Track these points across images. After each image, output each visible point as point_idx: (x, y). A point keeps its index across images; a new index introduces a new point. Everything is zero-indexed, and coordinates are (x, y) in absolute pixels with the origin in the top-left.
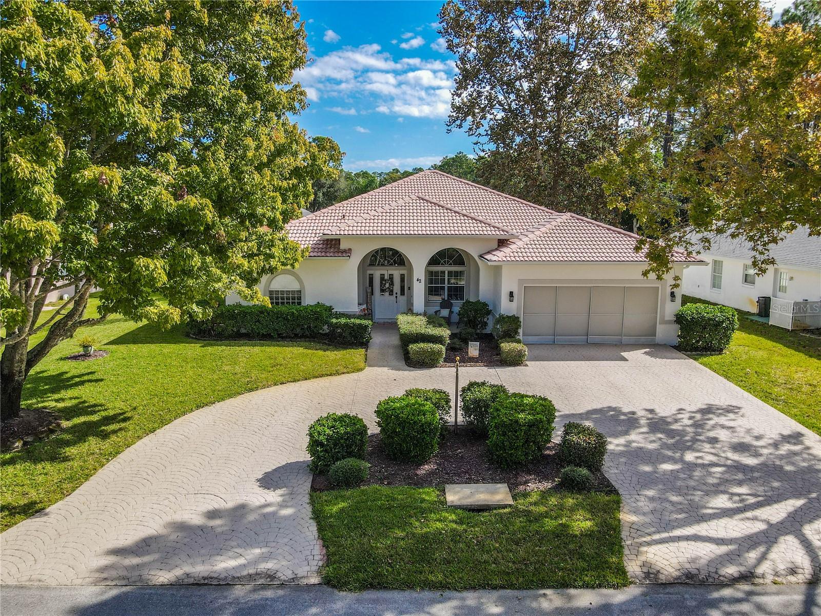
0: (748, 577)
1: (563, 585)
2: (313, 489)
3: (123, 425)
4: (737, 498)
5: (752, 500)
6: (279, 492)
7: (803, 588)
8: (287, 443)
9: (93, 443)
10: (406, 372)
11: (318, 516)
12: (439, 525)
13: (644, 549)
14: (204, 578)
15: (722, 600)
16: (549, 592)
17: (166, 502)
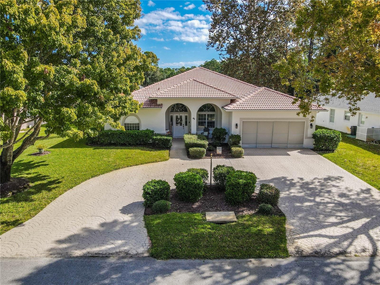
0: (343, 253)
1: (259, 257)
2: (145, 214)
3: (58, 185)
4: (339, 218)
5: (346, 219)
6: (129, 215)
7: (369, 258)
8: (133, 193)
9: (44, 193)
10: (188, 161)
11: (148, 226)
12: (203, 230)
13: (296, 240)
14: (96, 254)
15: (332, 263)
16: (253, 260)
17: (78, 220)
